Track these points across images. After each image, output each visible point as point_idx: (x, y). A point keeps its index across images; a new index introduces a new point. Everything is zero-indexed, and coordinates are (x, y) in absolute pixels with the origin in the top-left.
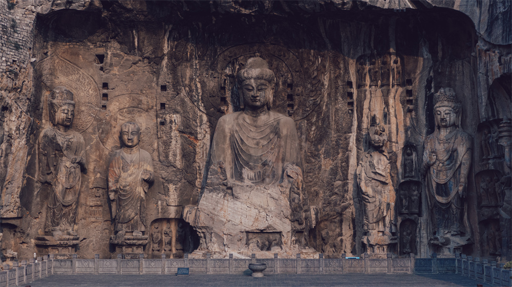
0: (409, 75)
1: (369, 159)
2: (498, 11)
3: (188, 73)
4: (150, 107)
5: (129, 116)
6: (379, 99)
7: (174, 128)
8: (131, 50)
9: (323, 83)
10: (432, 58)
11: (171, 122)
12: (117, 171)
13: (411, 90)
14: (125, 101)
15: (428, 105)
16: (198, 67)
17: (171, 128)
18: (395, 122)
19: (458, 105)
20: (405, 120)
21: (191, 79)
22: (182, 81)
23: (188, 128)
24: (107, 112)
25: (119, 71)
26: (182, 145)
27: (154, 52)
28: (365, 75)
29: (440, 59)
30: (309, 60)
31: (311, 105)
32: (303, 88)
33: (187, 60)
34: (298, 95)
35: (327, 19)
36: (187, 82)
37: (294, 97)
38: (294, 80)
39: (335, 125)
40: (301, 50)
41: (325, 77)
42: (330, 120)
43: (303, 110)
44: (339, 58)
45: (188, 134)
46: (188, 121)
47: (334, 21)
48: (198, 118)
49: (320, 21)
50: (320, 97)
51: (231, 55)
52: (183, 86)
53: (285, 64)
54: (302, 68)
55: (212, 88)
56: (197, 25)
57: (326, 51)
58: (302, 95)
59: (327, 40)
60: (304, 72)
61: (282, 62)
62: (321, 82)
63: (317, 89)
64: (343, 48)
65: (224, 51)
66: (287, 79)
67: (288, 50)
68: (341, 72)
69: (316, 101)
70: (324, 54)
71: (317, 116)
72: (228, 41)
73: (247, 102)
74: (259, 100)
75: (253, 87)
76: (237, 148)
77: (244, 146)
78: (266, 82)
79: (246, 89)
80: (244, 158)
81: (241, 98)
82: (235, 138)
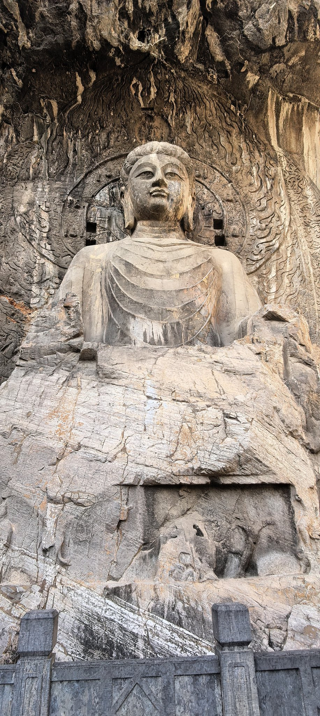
3: (27, 195)
9: (279, 217)
16: (46, 190)
21: (31, 204)
23: (11, 284)
30: (251, 185)
31: (262, 250)
32: (244, 225)
33: (28, 179)
34: (234, 236)
35: (284, 99)
36: (22, 209)
37: (228, 239)
38: (225, 213)
39: (316, 283)
40: (234, 168)
41: (282, 208)
42: (305, 274)
43: (248, 260)
44: (301, 183)
45: (10, 297)
46: (14, 271)
47: (295, 108)
48: (37, 268)
49: (272, 105)
50: (277, 238)
51: (108, 174)
52: (14, 215)
53: (208, 189)
54: (237, 196)
55: (70, 223)
56: (49, 107)
57: (279, 169)
58: (243, 237)
59: (279, 151)
60: (242, 202)
61: (201, 187)
62: (276, 215)
63: (271, 225)
64: (306, 167)
65: (97, 167)
66: (213, 211)
67: (212, 167)
68: (309, 202)
69: (271, 243)
70: (276, 175)
71: (276, 268)
72: (105, 148)
73: (141, 201)
74: (168, 195)
75: (154, 168)
76: (117, 284)
77: (132, 276)
78: (182, 164)
79: (140, 177)
80: (134, 299)
81: (127, 208)
82: (111, 270)
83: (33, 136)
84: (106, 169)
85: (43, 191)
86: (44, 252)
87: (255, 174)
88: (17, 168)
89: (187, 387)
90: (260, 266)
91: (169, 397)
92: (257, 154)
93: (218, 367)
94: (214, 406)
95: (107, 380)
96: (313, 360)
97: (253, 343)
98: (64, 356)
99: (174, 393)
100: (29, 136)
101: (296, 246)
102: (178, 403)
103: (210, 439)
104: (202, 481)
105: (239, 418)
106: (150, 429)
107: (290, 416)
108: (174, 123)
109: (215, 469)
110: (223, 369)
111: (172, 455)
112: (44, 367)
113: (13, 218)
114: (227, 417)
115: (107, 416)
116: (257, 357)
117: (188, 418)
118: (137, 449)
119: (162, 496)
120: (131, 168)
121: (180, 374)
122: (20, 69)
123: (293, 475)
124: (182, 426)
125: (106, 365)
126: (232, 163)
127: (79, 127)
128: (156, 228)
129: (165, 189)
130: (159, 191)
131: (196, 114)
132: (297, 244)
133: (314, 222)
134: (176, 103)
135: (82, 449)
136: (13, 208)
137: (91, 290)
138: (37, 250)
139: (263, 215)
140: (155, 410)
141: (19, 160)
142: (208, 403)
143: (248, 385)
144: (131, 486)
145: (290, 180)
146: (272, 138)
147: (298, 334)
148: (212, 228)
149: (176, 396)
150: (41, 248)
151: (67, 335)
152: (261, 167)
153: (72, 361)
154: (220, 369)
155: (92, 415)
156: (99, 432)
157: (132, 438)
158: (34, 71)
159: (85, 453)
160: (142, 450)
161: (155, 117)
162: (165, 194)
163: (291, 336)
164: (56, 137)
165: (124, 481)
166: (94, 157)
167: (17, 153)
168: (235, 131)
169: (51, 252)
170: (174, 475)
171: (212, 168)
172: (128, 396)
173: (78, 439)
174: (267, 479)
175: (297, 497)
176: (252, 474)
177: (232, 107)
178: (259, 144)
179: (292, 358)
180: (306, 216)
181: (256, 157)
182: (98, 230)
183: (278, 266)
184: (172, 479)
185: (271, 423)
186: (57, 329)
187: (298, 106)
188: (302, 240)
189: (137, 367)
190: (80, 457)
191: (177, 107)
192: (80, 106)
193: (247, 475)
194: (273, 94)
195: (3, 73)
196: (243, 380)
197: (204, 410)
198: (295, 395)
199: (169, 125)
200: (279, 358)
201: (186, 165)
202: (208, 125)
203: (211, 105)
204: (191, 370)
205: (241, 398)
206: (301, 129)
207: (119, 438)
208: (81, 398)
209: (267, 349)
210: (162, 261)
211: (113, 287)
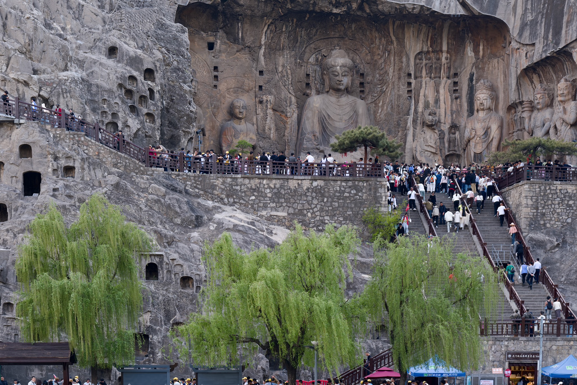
0: (456, 69)
1: (423, 135)
2: (528, 19)
3: (281, 60)
4: (251, 88)
5: (235, 95)
6: (432, 88)
7: (269, 107)
8: (235, 40)
9: (388, 74)
10: (475, 55)
11: (267, 101)
12: (229, 138)
13: (457, 82)
14: (232, 83)
15: (470, 94)
17: (267, 106)
18: (444, 107)
19: (494, 93)
20: (451, 105)
21: (283, 66)
22: (276, 68)
23: (280, 107)
24: (217, 90)
25: (226, 57)
26: (275, 121)
27: (254, 42)
28: (422, 68)
29: (481, 57)
30: (379, 54)
31: (378, 91)
32: (373, 77)
33: (280, 50)
34: (368, 83)
35: (396, 20)
36: (280, 69)
37: (365, 84)
38: (365, 70)
40: (372, 46)
41: (391, 68)
42: (393, 104)
43: (372, 96)
44: (402, 54)
45: (280, 113)
46: (280, 101)
47: (402, 22)
48: (288, 100)
50: (386, 85)
52: (277, 73)
53: (359, 56)
54: (372, 61)
55: (299, 75)
57: (392, 47)
58: (372, 83)
59: (394, 38)
60: (373, 64)
61: (356, 55)
64: (405, 46)
65: (311, 44)
66: (360, 69)
67: (362, 45)
68: (404, 65)
69: (382, 88)
70: (391, 50)
71: (383, 101)
72: (315, 36)
73: (333, 85)
74: (342, 84)
75: (339, 73)
77: (330, 120)
78: (348, 69)
79: (333, 75)
81: (326, 82)
82: (322, 115)
85: (287, 57)
87: (381, 49)
90: (376, 100)
100: (281, 29)
108: (346, 26)
120: (330, 69)
126: (371, 43)
127: (304, 27)
128: (337, 94)
131: (357, 24)
132: (393, 89)
138: (288, 90)
139: (382, 72)
145: (397, 53)
146: (391, 33)
148: (359, 78)
164: (293, 30)
166: (309, 40)
177: (373, 23)
178: (384, 35)
181: (382, 41)
188: (396, 87)
192: (306, 21)
194: (391, 19)
202: (362, 28)
206: (404, 30)
210: (339, 115)
211: (323, 122)
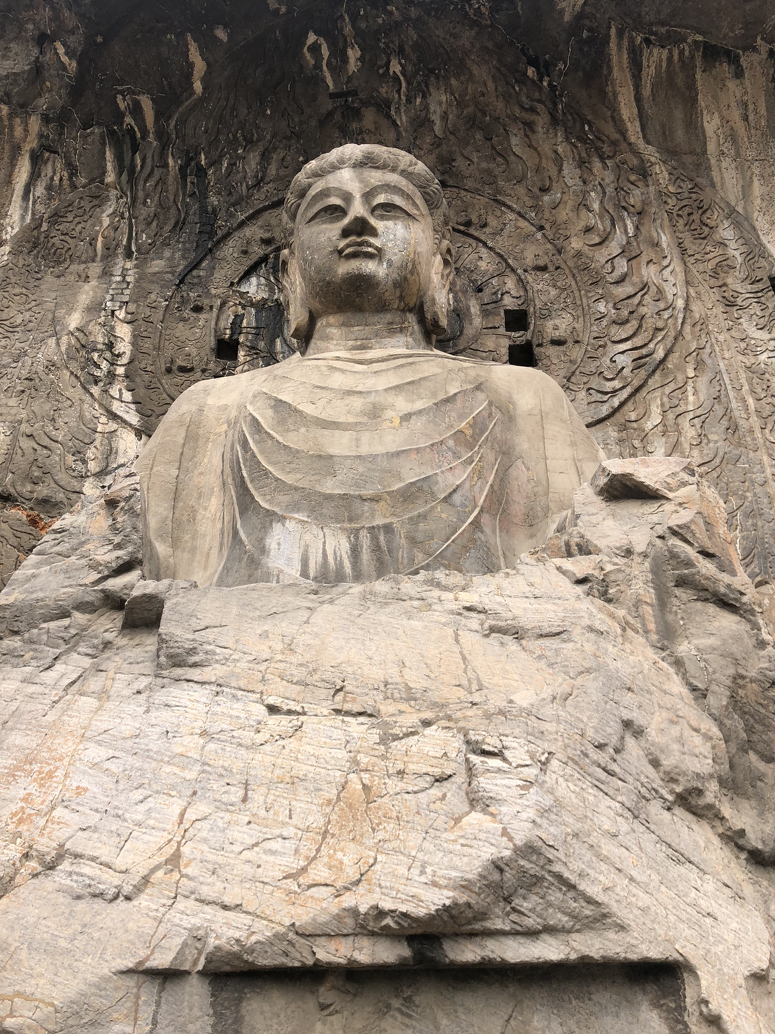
16: (129, 279)
21: (94, 310)
22: (53, 317)
30: (588, 230)
31: (623, 368)
32: (578, 317)
33: (93, 261)
34: (558, 343)
35: (647, 41)
36: (74, 320)
37: (542, 349)
38: (530, 294)
39: (767, 431)
40: (546, 198)
41: (666, 272)
42: (736, 413)
43: (591, 391)
44: (708, 214)
45: (31, 509)
46: (45, 451)
47: (676, 57)
48: (97, 443)
49: (620, 57)
50: (659, 338)
51: (267, 235)
52: (56, 334)
53: (491, 249)
54: (558, 257)
55: (179, 344)
56: (137, 110)
57: (652, 190)
58: (577, 342)
59: (650, 153)
60: (570, 268)
61: (474, 245)
62: (653, 289)
63: (643, 310)
64: (717, 180)
65: (242, 224)
66: (502, 295)
67: (496, 201)
68: (731, 252)
69: (644, 351)
70: (645, 203)
71: (662, 405)
72: (259, 183)
73: (318, 271)
74: (379, 250)
75: (348, 197)
76: (253, 453)
77: (288, 431)
78: (411, 187)
79: (316, 221)
80: (289, 479)
81: (294, 292)
82: (245, 422)
83: (104, 173)
84: (261, 227)
85: (124, 280)
86: (117, 407)
87: (596, 206)
88: (70, 240)
89: (376, 674)
90: (622, 404)
91: (325, 703)
92: (597, 165)
93: (474, 621)
94: (444, 723)
95: (178, 672)
96: (742, 594)
97: (569, 554)
98: (89, 620)
99: (342, 693)
100: (96, 173)
101: (708, 350)
102: (346, 719)
103: (417, 818)
104: (387, 953)
105: (506, 753)
106: (257, 797)
107: (676, 747)
108: (404, 118)
109: (421, 912)
110: (486, 626)
111: (304, 870)
112: (35, 650)
113: (52, 341)
114: (474, 752)
115: (154, 764)
116: (580, 589)
117: (364, 759)
118: (210, 857)
119: (266, 1007)
120: (299, 206)
121: (368, 643)
122: (72, 40)
123: (687, 932)
124: (346, 782)
125: (178, 632)
126: (540, 189)
127: (200, 145)
128: (356, 328)
129: (372, 240)
130: (361, 244)
131: (452, 94)
132: (708, 345)
133: (748, 295)
134: (404, 75)
135: (65, 866)
136: (54, 321)
137: (202, 473)
138: (101, 404)
139: (621, 291)
140: (281, 742)
141: (75, 223)
142: (428, 715)
143: (551, 665)
144: (167, 976)
145: (680, 213)
146: (629, 124)
147: (693, 527)
148: (502, 330)
149: (344, 701)
150: (109, 399)
151: (100, 568)
152: (610, 190)
153: (106, 631)
154: (477, 627)
155: (113, 766)
156: (120, 812)
157: (205, 825)
158: (100, 39)
159: (70, 874)
160: (220, 860)
161: (363, 109)
162: (370, 250)
163: (674, 533)
164: (152, 170)
165: (147, 959)
166: (234, 205)
167: (70, 209)
168: (542, 121)
169: (133, 406)
170: (297, 933)
171: (495, 204)
172: (219, 709)
173: (61, 834)
174: (594, 945)
175: (704, 1010)
176: (550, 930)
177: (531, 72)
178: (600, 144)
179: (681, 590)
180: (725, 285)
181: (595, 170)
182: (241, 353)
183: (666, 399)
184: (290, 949)
185: (614, 767)
186: (83, 557)
187: (682, 53)
188: (721, 338)
189: (259, 632)
190: (56, 885)
191: (409, 83)
192: (202, 99)
193: (532, 934)
194: (620, 34)
195: (41, 53)
196: (538, 652)
197: (413, 734)
198: (694, 689)
199: (394, 123)
200: (641, 592)
201: (420, 187)
202: (479, 114)
203: (481, 72)
204: (400, 632)
205: (523, 698)
206: (694, 101)
207: (169, 827)
208: (100, 724)
209: (609, 567)
210: (360, 392)
211: (245, 460)
